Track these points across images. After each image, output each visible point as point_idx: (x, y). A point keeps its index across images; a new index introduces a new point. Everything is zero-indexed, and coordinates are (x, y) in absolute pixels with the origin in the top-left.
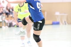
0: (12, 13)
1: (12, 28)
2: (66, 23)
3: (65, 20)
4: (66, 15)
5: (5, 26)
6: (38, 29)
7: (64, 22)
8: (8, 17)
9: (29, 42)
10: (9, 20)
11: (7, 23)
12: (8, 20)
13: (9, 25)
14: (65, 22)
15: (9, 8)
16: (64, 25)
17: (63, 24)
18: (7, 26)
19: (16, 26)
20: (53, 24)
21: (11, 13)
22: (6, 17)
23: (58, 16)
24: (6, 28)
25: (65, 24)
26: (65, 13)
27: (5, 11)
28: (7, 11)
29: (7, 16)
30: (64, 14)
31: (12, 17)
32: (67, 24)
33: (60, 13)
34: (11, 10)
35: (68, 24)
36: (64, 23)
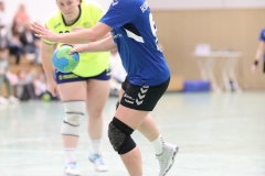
0: (33, 48)
1: (32, 103)
2: (236, 85)
3: (233, 75)
4: (235, 55)
5: (7, 97)
6: (139, 103)
7: (226, 81)
8: (18, 62)
9: (98, 156)
10: (22, 75)
11: (15, 87)
12: (18, 74)
13: (20, 91)
14: (231, 83)
15: (20, 29)
16: (228, 95)
17: (224, 90)
18: (16, 96)
19: (47, 97)
20: (188, 89)
21: (28, 48)
22: (10, 64)
23: (204, 59)
24: (11, 103)
25: (233, 90)
26: (231, 50)
27: (8, 42)
28: (16, 42)
29: (13, 59)
30: (226, 54)
31: (33, 63)
32: (239, 91)
33: (213, 50)
34: (29, 38)
35: (244, 89)
36: (228, 86)
